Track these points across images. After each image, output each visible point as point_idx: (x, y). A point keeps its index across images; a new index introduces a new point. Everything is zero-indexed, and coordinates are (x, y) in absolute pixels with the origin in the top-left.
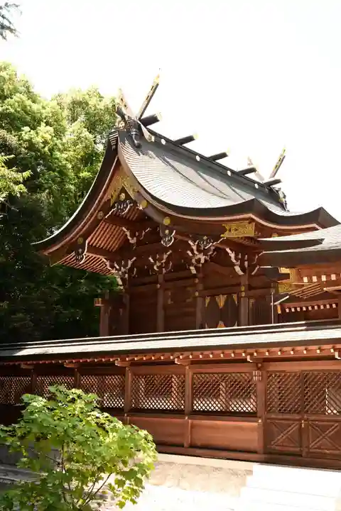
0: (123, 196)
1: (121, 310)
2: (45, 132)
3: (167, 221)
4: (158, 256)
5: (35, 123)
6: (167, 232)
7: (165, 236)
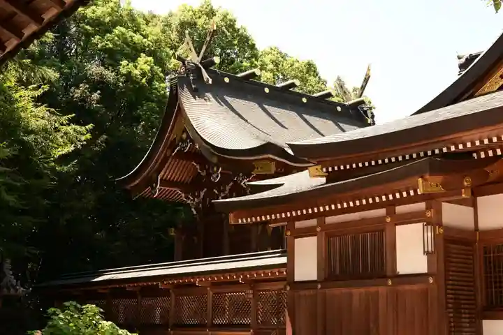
0: (184, 136)
1: (195, 238)
2: (144, 63)
3: (215, 160)
4: (222, 188)
5: (134, 52)
6: (215, 169)
7: (214, 173)
